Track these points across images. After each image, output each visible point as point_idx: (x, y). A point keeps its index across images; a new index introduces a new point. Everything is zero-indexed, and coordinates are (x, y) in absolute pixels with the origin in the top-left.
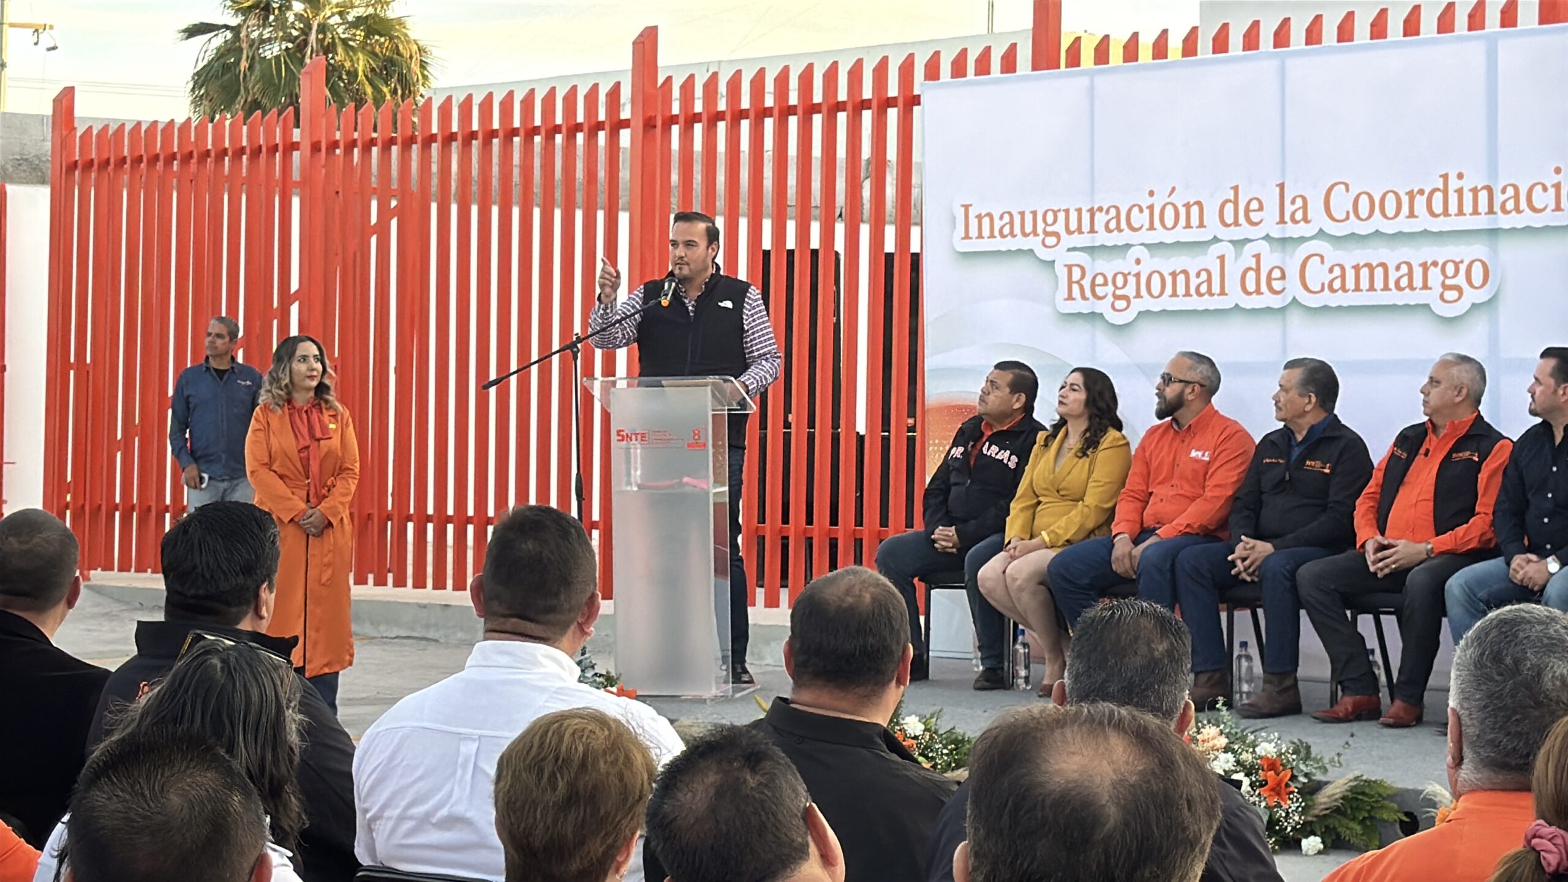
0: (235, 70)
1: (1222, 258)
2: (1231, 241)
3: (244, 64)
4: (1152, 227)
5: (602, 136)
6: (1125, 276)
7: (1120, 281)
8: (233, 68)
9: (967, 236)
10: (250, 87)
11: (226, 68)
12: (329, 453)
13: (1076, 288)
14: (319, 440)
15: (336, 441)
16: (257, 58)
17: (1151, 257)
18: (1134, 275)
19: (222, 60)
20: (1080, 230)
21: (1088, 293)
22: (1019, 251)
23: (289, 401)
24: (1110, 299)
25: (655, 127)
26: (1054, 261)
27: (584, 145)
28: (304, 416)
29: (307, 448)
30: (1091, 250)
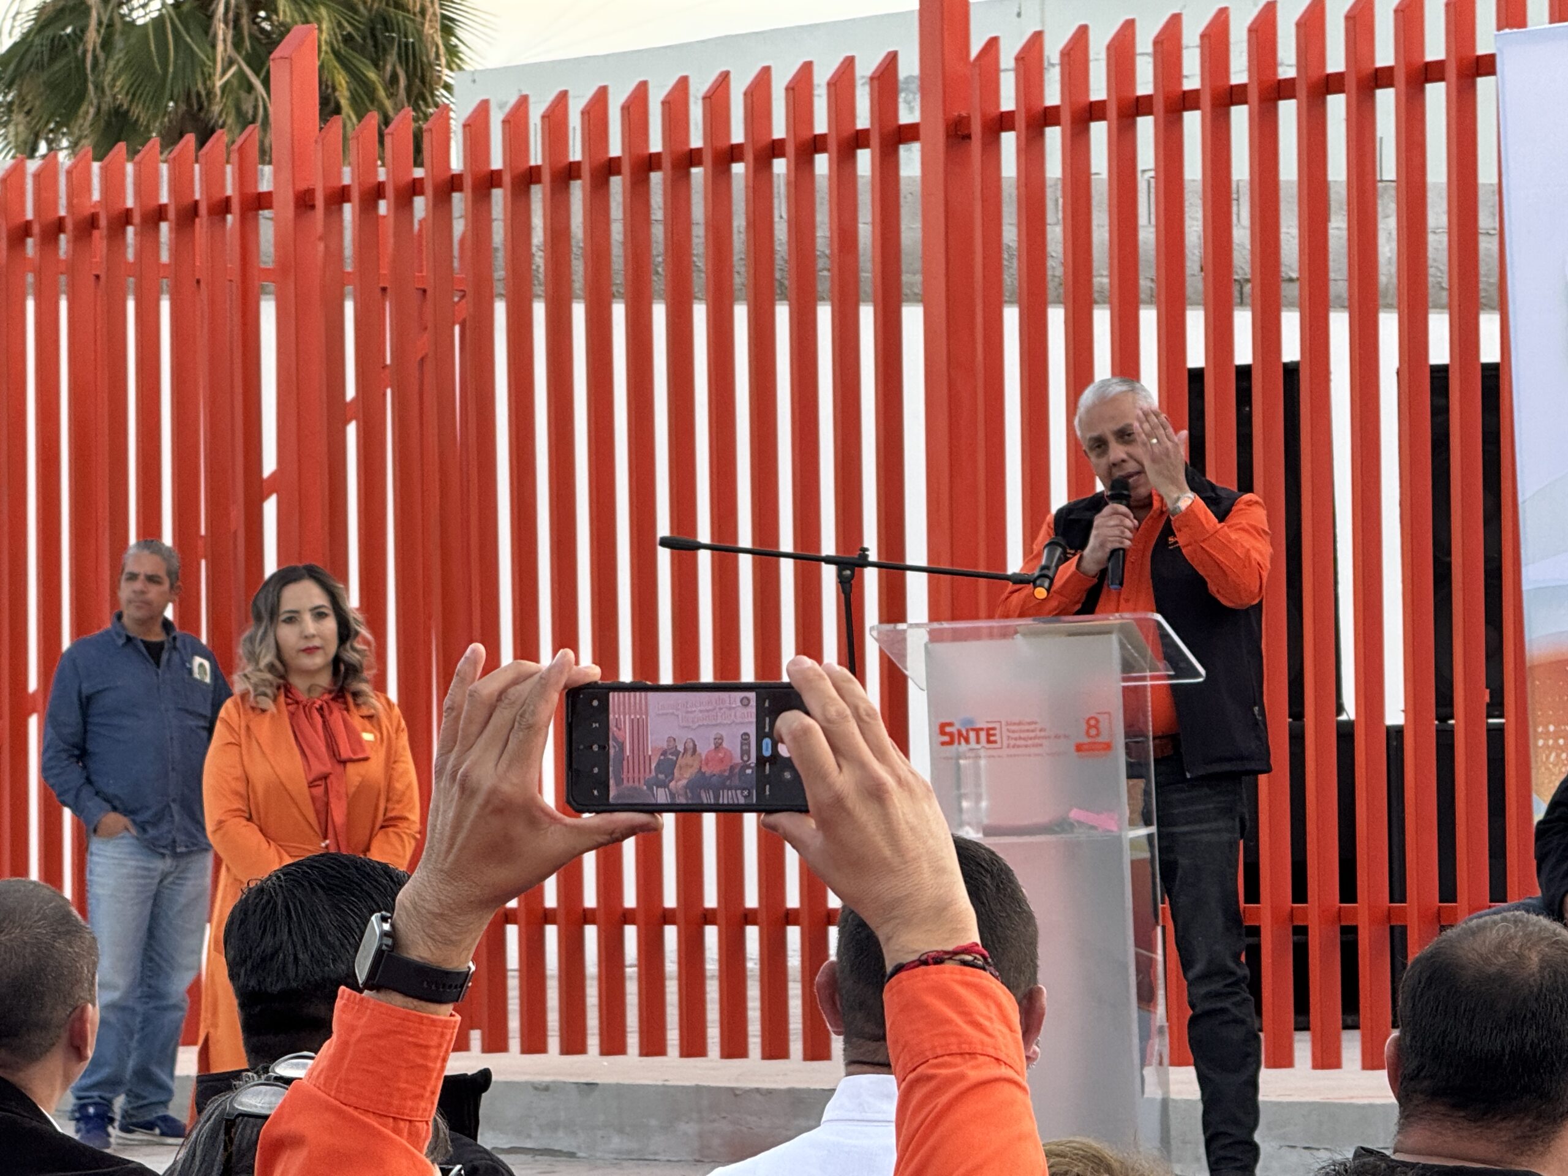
0: (75, 48)
3: (92, 37)
5: (864, 159)
8: (71, 47)
10: (106, 84)
11: (59, 48)
12: (364, 787)
14: (344, 763)
15: (375, 768)
16: (118, 25)
19: (49, 32)
23: (287, 689)
25: (968, 137)
27: (830, 178)
28: (318, 719)
29: (325, 777)
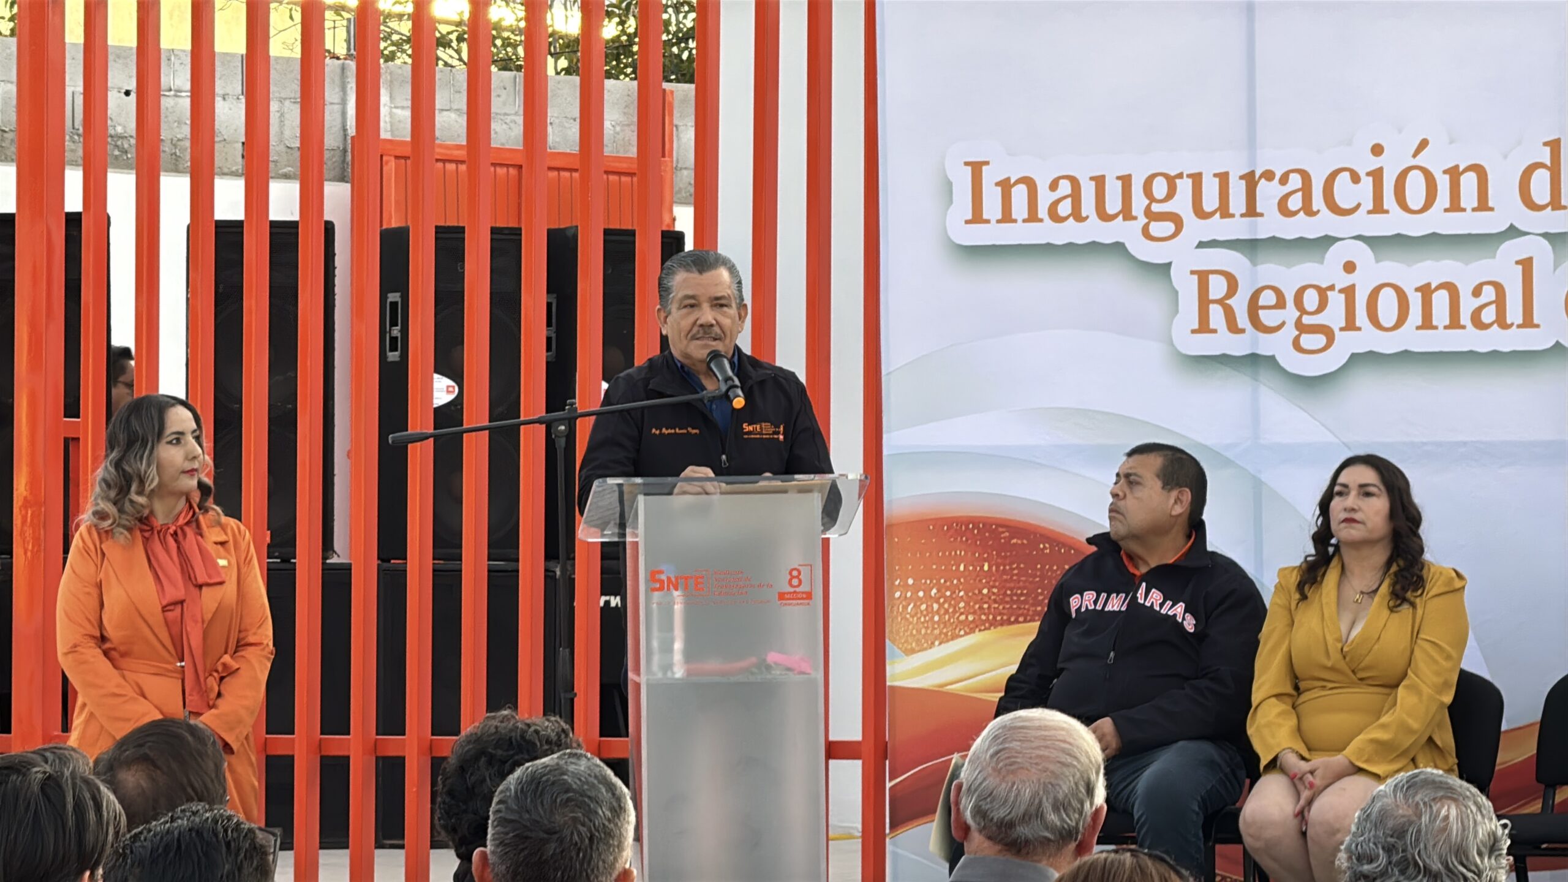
1: (1526, 265)
2: (1546, 235)
4: (1378, 208)
6: (1323, 293)
7: (1311, 300)
9: (977, 217)
12: (218, 609)
13: (1216, 315)
14: (200, 587)
17: (1377, 261)
18: (1341, 291)
20: (1224, 210)
21: (1243, 320)
22: (1094, 248)
24: (1290, 331)
26: (1170, 264)
30: (1250, 246)
